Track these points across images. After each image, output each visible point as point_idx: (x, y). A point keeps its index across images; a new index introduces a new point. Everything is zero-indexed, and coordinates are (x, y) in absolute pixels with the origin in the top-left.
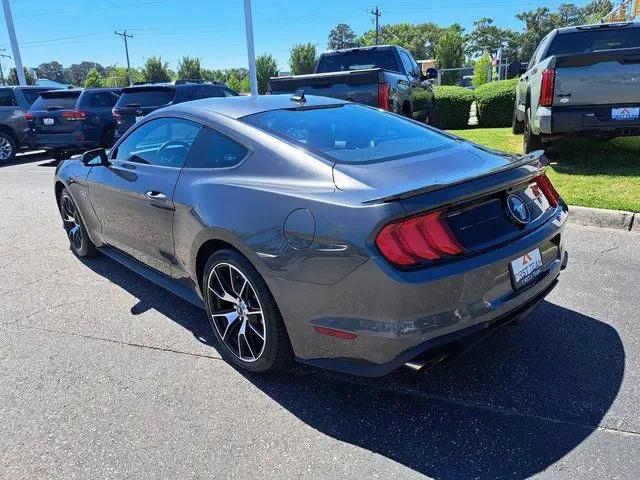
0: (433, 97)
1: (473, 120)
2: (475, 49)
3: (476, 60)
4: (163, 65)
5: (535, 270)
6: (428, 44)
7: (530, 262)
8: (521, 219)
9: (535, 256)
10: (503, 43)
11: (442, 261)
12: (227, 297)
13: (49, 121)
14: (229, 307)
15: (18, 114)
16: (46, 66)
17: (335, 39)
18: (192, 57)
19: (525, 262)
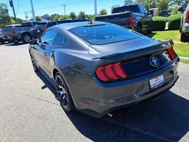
0: (152, 20)
1: (167, 28)
2: (173, 4)
3: (173, 7)
4: (74, 14)
5: (161, 83)
6: (157, 3)
7: (158, 81)
8: (155, 65)
9: (161, 78)
10: (183, 2)
11: (120, 80)
12: (60, 87)
13: (38, 31)
14: (61, 90)
15: (32, 29)
16: (45, 15)
17: (126, 3)
18: (82, 11)
19: (156, 81)
